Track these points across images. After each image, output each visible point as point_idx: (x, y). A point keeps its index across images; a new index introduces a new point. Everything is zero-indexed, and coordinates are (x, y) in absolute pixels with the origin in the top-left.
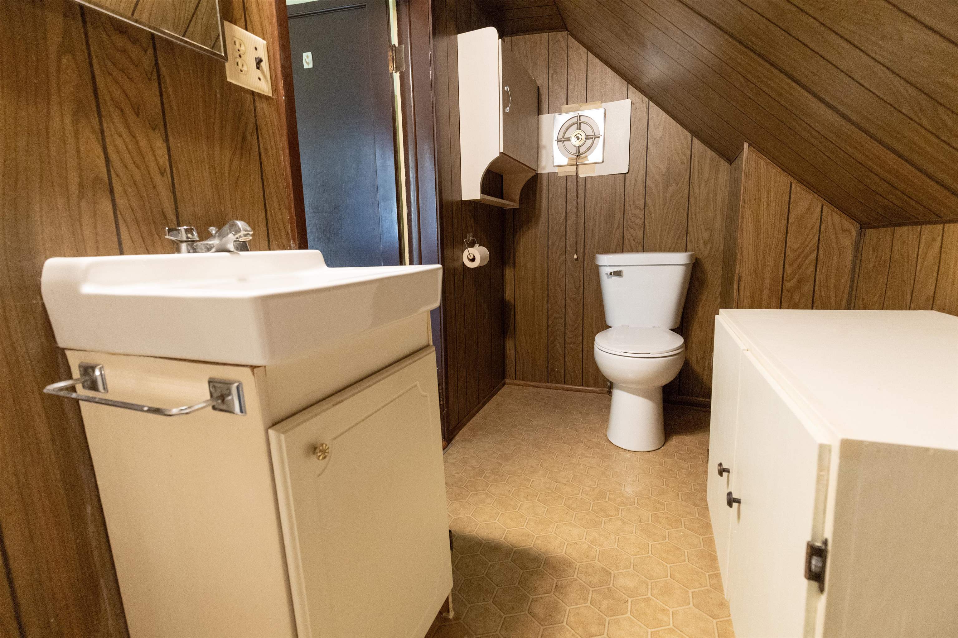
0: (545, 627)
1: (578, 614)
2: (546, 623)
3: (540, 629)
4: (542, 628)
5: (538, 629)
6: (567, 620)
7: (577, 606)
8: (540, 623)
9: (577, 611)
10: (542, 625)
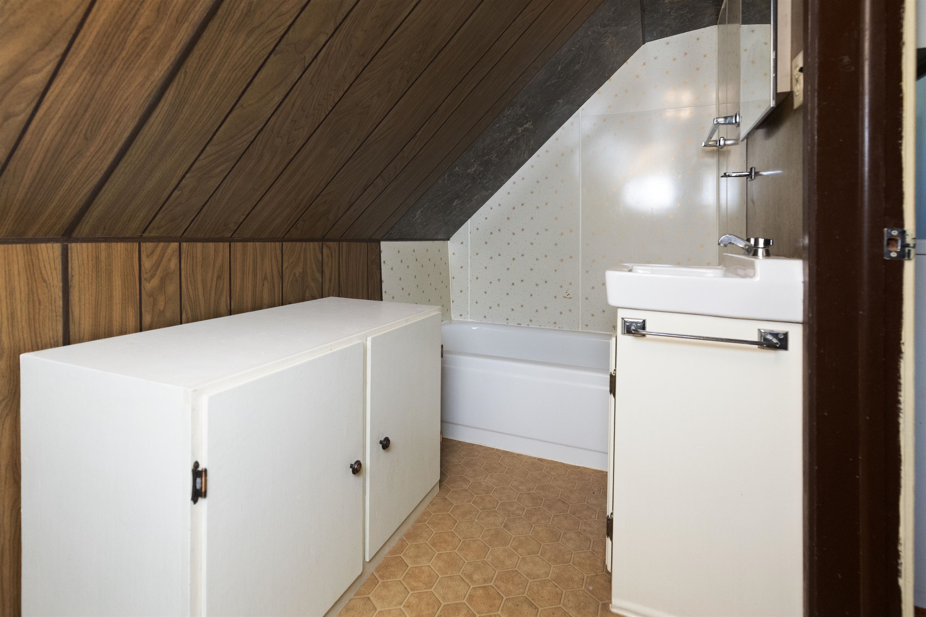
0: (523, 595)
1: (490, 607)
2: (522, 598)
3: (527, 594)
4: (525, 595)
5: (529, 594)
6: (502, 601)
7: (489, 614)
8: (527, 598)
9: (490, 609)
10: (525, 597)
